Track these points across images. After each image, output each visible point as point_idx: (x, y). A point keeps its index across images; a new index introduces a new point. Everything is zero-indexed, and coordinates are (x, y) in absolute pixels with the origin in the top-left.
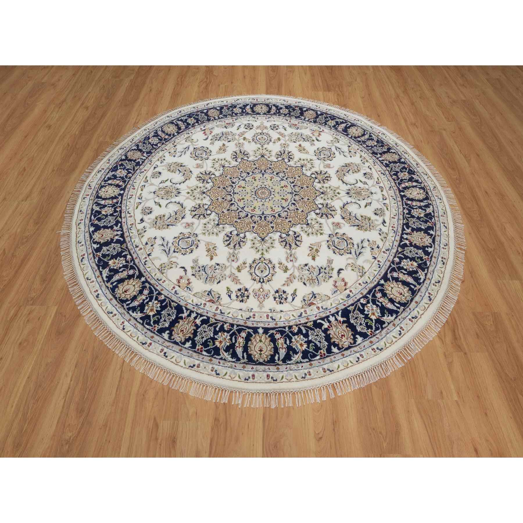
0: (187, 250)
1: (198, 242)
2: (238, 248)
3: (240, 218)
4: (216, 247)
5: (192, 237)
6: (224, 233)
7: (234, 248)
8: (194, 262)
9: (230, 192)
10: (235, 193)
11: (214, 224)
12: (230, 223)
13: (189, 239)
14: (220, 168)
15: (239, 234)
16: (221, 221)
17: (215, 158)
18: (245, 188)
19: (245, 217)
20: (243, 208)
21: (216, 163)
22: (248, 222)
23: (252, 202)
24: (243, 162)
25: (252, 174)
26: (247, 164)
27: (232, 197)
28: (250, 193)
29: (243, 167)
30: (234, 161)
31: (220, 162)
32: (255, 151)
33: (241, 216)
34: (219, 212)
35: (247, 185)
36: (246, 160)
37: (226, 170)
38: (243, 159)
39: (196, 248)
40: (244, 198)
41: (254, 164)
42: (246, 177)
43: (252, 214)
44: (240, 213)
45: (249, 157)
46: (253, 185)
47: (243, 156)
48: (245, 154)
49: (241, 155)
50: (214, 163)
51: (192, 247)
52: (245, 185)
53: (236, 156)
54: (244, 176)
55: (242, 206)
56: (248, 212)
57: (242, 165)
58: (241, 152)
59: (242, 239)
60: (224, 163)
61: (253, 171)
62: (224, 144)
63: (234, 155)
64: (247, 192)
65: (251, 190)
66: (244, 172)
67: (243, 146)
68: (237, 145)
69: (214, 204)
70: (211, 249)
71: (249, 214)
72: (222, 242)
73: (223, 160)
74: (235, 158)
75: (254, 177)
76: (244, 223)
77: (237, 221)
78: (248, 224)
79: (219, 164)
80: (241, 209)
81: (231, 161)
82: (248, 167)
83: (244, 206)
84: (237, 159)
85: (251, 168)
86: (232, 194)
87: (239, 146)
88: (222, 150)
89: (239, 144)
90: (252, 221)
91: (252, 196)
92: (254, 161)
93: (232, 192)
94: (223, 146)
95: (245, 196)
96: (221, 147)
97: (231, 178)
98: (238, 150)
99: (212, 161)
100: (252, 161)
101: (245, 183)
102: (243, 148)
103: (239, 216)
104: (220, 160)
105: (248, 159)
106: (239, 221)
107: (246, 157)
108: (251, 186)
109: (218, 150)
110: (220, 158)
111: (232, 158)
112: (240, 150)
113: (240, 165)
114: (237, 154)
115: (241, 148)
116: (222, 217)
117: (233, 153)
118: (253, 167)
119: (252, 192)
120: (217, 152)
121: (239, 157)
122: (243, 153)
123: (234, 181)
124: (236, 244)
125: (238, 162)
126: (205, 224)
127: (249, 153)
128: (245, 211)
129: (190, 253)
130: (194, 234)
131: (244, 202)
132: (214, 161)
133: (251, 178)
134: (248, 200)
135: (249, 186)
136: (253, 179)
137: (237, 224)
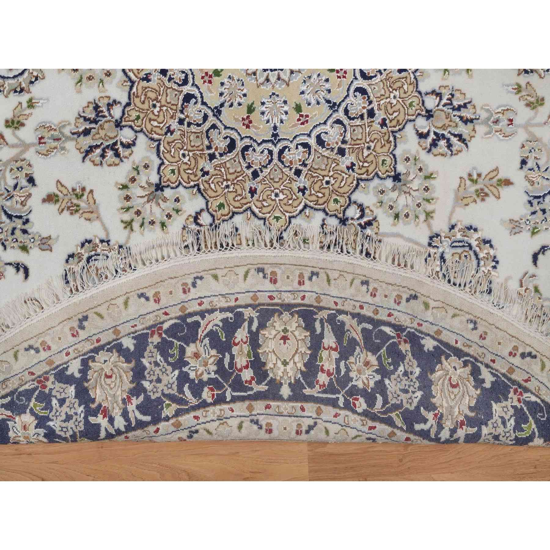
0: (481, 255)
1: (456, 229)
2: (472, 111)
3: (371, 113)
4: (470, 175)
5: (441, 250)
6: (423, 156)
7: (471, 121)
8: (517, 230)
9: (271, 152)
10: (275, 135)
11: (393, 189)
12: (389, 142)
13: (447, 256)
14: (165, 200)
15: (428, 111)
16: (383, 169)
17: (122, 221)
18: (254, 106)
19: (369, 97)
20: (335, 104)
21: (146, 217)
22: (385, 87)
23: (310, 77)
24: (133, 121)
25: (193, 85)
26: (146, 106)
27: (292, 146)
28: (273, 86)
29: (161, 119)
30: (130, 154)
31: (137, 203)
32: (80, 81)
33: (364, 108)
34: (350, 180)
35: (238, 99)
36: (126, 110)
37: (173, 178)
38: (121, 122)
39: (476, 230)
40: (294, 106)
41: (143, 79)
42: (204, 103)
43: (354, 76)
44: (352, 114)
45: (111, 101)
46: (238, 80)
47: (106, 122)
48: (97, 115)
49: (100, 131)
50: (146, 221)
51: (474, 243)
52: (240, 104)
53: (108, 147)
54: (200, 111)
55: (325, 109)
56: (348, 90)
57: (152, 122)
58: (86, 132)
59: (444, 101)
60: (141, 187)
61: (175, 83)
62: (46, 198)
63: (103, 156)
64: (271, 96)
65: (262, 84)
66: (182, 112)
67: (53, 127)
68: (47, 151)
69: (321, 201)
70: (478, 187)
71: (356, 84)
72: (454, 157)
73: (125, 192)
74: (117, 150)
75: (203, 78)
76: (388, 100)
77: (380, 120)
78: (390, 86)
79: (148, 206)
80: (337, 111)
81: (134, 163)
82: (157, 102)
83: (324, 102)
84: (122, 143)
85: (162, 89)
86: (280, 146)
87: (54, 140)
88: (75, 201)
89: (45, 143)
90: (381, 74)
91: (284, 80)
92: (130, 80)
93: (270, 146)
94: (57, 201)
95: (285, 102)
96: (60, 210)
97: (212, 157)
98: (74, 143)
99: (132, 230)
100: (128, 88)
101: (231, 105)
102: (64, 126)
103: (362, 117)
104: (128, 204)
105: (119, 103)
106: (380, 115)
107: (109, 110)
108: (243, 85)
109: (77, 215)
110: (120, 205)
111: (117, 160)
112: (76, 136)
113: (150, 131)
114: (97, 146)
115: (67, 131)
116: (371, 169)
117: (93, 162)
118: (160, 81)
119: (268, 80)
120: (90, 220)
121: (112, 135)
122: (91, 122)
123: (223, 145)
124: (461, 118)
125: (136, 139)
126: (397, 216)
127: (89, 103)
128: (345, 98)
129: (491, 246)
130: (430, 245)
131: (309, 104)
132: (136, 225)
133: (208, 86)
134: (303, 93)
135: (245, 92)
136: (215, 79)
137: (391, 121)
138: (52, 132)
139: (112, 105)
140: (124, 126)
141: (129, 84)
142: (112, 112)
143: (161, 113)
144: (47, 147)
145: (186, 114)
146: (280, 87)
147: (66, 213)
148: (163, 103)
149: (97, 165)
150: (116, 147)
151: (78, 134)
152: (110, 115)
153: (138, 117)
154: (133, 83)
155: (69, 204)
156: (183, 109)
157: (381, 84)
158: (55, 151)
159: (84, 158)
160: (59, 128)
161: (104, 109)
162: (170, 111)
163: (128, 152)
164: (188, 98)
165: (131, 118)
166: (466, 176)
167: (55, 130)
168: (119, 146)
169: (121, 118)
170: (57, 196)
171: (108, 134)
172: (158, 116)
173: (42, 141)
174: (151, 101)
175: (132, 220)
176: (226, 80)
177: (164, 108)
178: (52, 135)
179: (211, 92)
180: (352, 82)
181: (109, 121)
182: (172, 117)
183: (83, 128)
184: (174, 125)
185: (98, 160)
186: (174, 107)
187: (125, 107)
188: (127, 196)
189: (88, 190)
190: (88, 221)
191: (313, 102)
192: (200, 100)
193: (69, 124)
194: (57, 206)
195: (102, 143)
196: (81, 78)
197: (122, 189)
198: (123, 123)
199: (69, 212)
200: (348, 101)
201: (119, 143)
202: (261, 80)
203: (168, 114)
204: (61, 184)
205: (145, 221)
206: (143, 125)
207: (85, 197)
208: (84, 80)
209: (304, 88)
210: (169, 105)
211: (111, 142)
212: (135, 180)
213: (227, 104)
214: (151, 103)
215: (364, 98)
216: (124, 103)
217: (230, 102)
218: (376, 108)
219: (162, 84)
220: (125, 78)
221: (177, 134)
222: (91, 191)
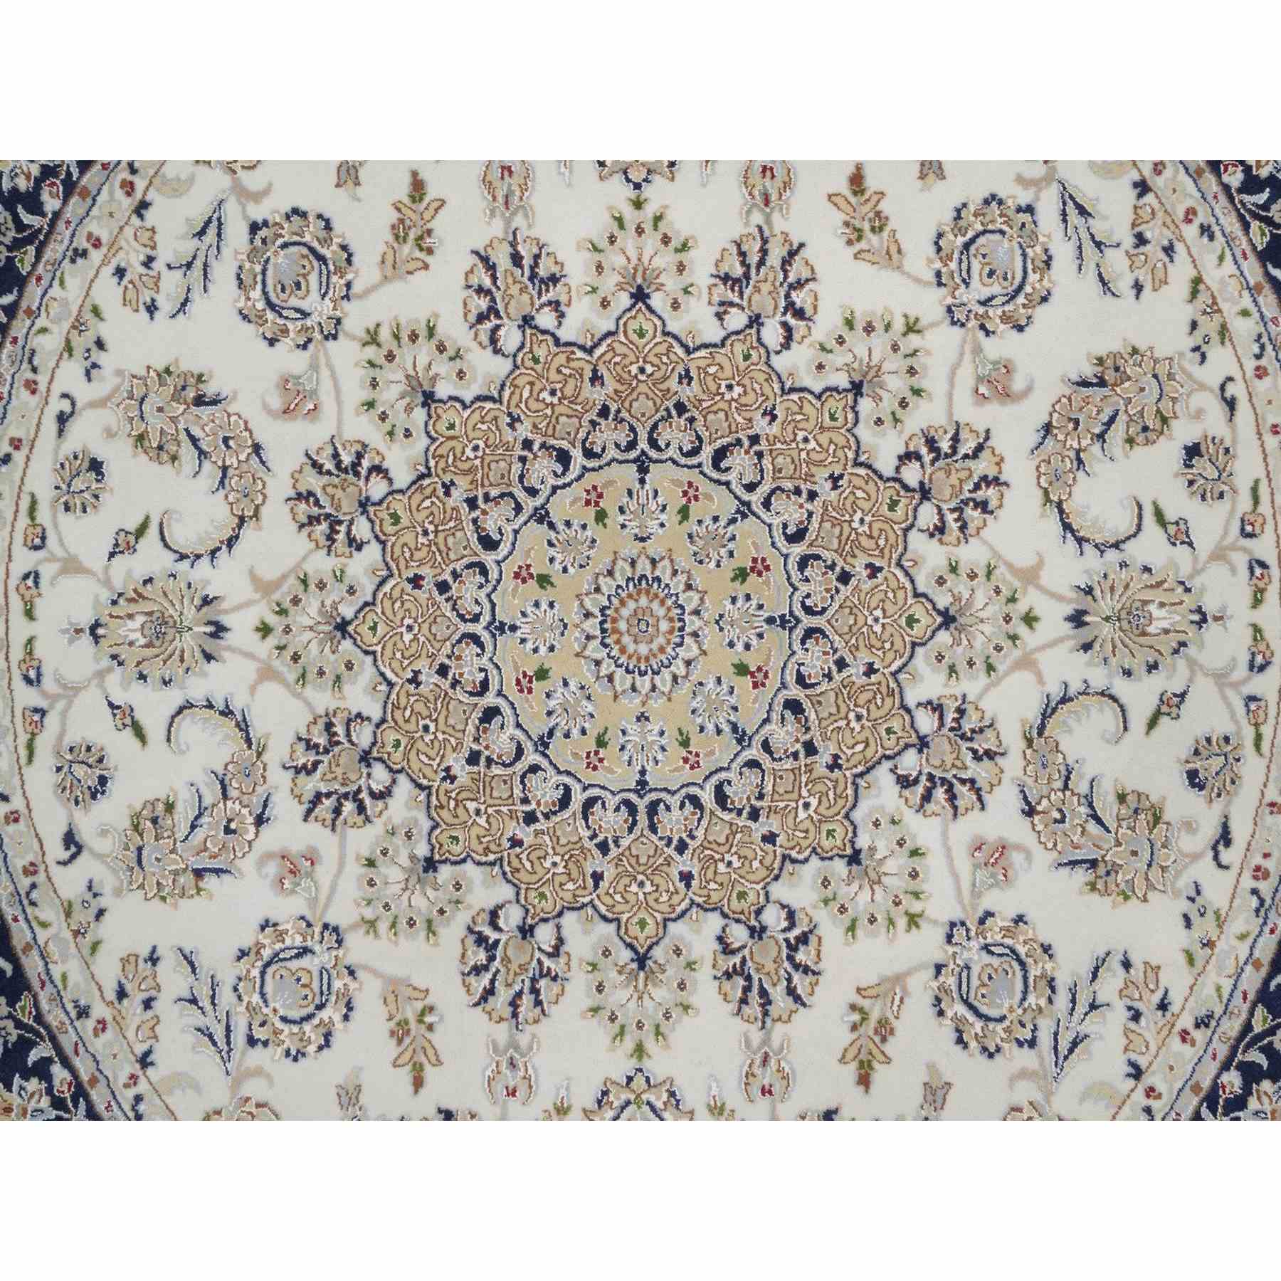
0: (307, 1027)
1: (348, 979)
2: (531, 1016)
3: (530, 818)
4: (431, 1009)
5: (317, 948)
6: (462, 919)
7: (515, 1015)
8: (345, 1100)
9: (476, 618)
10: (501, 627)
11: (413, 858)
12: (487, 851)
13: (305, 962)
14: (409, 409)
15: (532, 928)
16: (444, 838)
17: (378, 325)
18: (549, 587)
19: (555, 813)
20: (546, 746)
21: (383, 372)
22: (570, 846)
23: (589, 698)
24: (531, 351)
25: (584, 467)
26: (553, 376)
27: (484, 661)
28: (577, 626)
29: (534, 405)
30: (480, 344)
31: (406, 355)
32: (596, 249)
33: (538, 804)
34: (428, 771)
35: (559, 557)
36: (549, 338)
37: (442, 427)
38: (531, 327)
39: (346, 1018)
40: (546, 666)
41: (595, 371)
42: (555, 489)
43: (590, 785)
44: (530, 781)
45: (563, 308)
46: (588, 558)
47: (531, 298)
48: (542, 281)
49: (518, 286)
50: (376, 373)
51: (324, 1015)
52: (552, 560)
53: (493, 300)
54: (542, 482)
55: (538, 727)
56: (568, 773)
57: (528, 387)
58: (517, 259)
59: (547, 962)
60: (430, 364)
61: (588, 433)
62: (419, 177)
63: (480, 290)
64: (562, 620)
65: (582, 605)
66: (543, 446)
67: (526, 194)
68: (490, 183)
69: (398, 714)
70: (413, 1025)
71: (576, 788)
72: (459, 979)
73: (423, 333)
74: (488, 318)
75: (595, 488)
76: (550, 851)
77: (520, 835)
78: (572, 856)
79: (400, 376)
80: (536, 750)
81: (468, 350)
82: (560, 399)
83: (551, 725)
84: (498, 327)
85: (579, 408)
86: (485, 637)
87: (507, 197)
88: (412, 235)
89: (502, 178)
90: (591, 838)
91: (585, 647)
92: (595, 346)
93: (486, 618)
94: (414, 201)
95: (552, 649)
96: (400, 206)
97: (472, 503)
98: (501, 235)
99: (364, 345)
100: (581, 341)
101: (551, 544)
102: (526, 216)
103: (525, 801)
104: (405, 339)
105: (560, 324)
106: (528, 835)
107: (550, 303)
108: (581, 566)
109: (390, 238)
110: (403, 321)
111: (472, 318)
112: (511, 238)
113: (516, 382)
114: (494, 278)
115: (519, 221)
116: (444, 813)
117: (472, 271)
118: (591, 404)
119: (588, 615)
120: (383, 262)
121: (511, 310)
122: (532, 268)
123: (490, 526)
124: (519, 994)
125: (503, 355)
126: (371, 863)
127: (562, 265)
128: (556, 767)
129: (320, 1048)
130: (326, 926)
131: (548, 696)
132: (371, 352)
133: (580, 499)
134: (566, 684)
135: (571, 570)
136: (591, 511)
137: (517, 856)
138: (518, 193)
139: (556, 311)
140: (523, 332)
141: (589, 344)
142: (547, 309)
143: (542, 406)
144: (497, 183)
145: (539, 454)
146: (576, 639)
147: (395, 216)
148: (559, 409)
149: (466, 280)
150: (492, 317)
151: (514, 244)
152: (542, 306)
153: (536, 360)
154: (590, 351)
155: (408, 222)
156: (547, 449)
157: (575, 839)
158: (490, 198)
159: (477, 253)
160: (523, 207)
161: (551, 295)
162: (544, 423)
163: (484, 338)
164: (564, 458)
165: (535, 346)
166: (429, 1001)
167: (521, 199)
168: (496, 322)
169: (536, 327)
170: (421, 200)
171: (513, 303)
172: (537, 400)
173: (506, 173)
174: (560, 385)
175: (379, 345)
176: (589, 533)
177: (549, 411)
178: (513, 192)
179: (573, 503)
180: (579, 781)
181: (532, 304)
182: (535, 426)
183: (523, 253)
184: (524, 430)
185: (474, 281)
186: (550, 432)
187: (553, 335)
188: (417, 336)
189: (429, 259)
190: (380, 259)
191: (552, 703)
192: (560, 482)
193: (530, 226)
194: (406, 200)
195: (498, 288)
196: (601, 251)
197: (428, 326)
198: (528, 331)
199: (396, 222)
200: (550, 771)
201: (498, 322)
202: (588, 603)
203: (539, 420)
204: (440, 207)
205: (378, 370)
206: (524, 371)
207: (418, 254)
208: (597, 257)
209: (573, 686)
210: (553, 420)
211: (500, 307)
212: (441, 352)
213: (553, 535)
214: (558, 386)
215: (554, 804)
216: (559, 333)
217: (555, 542)
218: (537, 826)
219: (587, 407)
220: (598, 336)
221: (508, 435)
222: (426, 267)
